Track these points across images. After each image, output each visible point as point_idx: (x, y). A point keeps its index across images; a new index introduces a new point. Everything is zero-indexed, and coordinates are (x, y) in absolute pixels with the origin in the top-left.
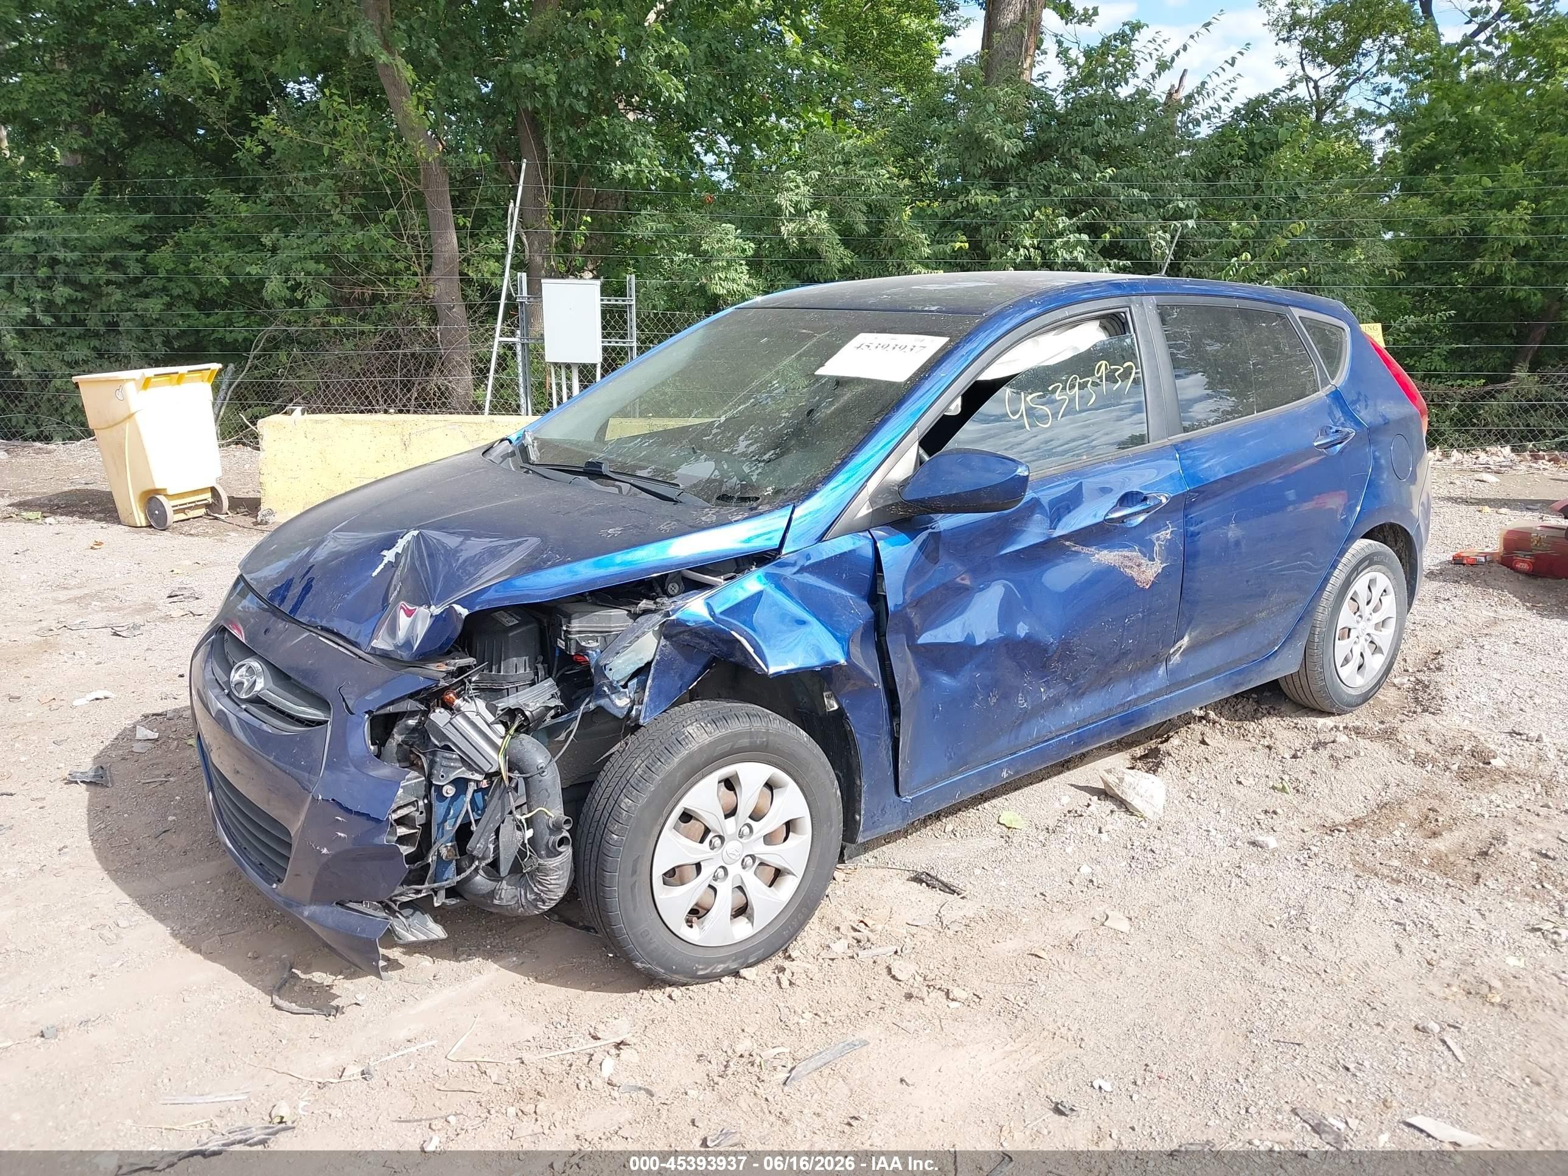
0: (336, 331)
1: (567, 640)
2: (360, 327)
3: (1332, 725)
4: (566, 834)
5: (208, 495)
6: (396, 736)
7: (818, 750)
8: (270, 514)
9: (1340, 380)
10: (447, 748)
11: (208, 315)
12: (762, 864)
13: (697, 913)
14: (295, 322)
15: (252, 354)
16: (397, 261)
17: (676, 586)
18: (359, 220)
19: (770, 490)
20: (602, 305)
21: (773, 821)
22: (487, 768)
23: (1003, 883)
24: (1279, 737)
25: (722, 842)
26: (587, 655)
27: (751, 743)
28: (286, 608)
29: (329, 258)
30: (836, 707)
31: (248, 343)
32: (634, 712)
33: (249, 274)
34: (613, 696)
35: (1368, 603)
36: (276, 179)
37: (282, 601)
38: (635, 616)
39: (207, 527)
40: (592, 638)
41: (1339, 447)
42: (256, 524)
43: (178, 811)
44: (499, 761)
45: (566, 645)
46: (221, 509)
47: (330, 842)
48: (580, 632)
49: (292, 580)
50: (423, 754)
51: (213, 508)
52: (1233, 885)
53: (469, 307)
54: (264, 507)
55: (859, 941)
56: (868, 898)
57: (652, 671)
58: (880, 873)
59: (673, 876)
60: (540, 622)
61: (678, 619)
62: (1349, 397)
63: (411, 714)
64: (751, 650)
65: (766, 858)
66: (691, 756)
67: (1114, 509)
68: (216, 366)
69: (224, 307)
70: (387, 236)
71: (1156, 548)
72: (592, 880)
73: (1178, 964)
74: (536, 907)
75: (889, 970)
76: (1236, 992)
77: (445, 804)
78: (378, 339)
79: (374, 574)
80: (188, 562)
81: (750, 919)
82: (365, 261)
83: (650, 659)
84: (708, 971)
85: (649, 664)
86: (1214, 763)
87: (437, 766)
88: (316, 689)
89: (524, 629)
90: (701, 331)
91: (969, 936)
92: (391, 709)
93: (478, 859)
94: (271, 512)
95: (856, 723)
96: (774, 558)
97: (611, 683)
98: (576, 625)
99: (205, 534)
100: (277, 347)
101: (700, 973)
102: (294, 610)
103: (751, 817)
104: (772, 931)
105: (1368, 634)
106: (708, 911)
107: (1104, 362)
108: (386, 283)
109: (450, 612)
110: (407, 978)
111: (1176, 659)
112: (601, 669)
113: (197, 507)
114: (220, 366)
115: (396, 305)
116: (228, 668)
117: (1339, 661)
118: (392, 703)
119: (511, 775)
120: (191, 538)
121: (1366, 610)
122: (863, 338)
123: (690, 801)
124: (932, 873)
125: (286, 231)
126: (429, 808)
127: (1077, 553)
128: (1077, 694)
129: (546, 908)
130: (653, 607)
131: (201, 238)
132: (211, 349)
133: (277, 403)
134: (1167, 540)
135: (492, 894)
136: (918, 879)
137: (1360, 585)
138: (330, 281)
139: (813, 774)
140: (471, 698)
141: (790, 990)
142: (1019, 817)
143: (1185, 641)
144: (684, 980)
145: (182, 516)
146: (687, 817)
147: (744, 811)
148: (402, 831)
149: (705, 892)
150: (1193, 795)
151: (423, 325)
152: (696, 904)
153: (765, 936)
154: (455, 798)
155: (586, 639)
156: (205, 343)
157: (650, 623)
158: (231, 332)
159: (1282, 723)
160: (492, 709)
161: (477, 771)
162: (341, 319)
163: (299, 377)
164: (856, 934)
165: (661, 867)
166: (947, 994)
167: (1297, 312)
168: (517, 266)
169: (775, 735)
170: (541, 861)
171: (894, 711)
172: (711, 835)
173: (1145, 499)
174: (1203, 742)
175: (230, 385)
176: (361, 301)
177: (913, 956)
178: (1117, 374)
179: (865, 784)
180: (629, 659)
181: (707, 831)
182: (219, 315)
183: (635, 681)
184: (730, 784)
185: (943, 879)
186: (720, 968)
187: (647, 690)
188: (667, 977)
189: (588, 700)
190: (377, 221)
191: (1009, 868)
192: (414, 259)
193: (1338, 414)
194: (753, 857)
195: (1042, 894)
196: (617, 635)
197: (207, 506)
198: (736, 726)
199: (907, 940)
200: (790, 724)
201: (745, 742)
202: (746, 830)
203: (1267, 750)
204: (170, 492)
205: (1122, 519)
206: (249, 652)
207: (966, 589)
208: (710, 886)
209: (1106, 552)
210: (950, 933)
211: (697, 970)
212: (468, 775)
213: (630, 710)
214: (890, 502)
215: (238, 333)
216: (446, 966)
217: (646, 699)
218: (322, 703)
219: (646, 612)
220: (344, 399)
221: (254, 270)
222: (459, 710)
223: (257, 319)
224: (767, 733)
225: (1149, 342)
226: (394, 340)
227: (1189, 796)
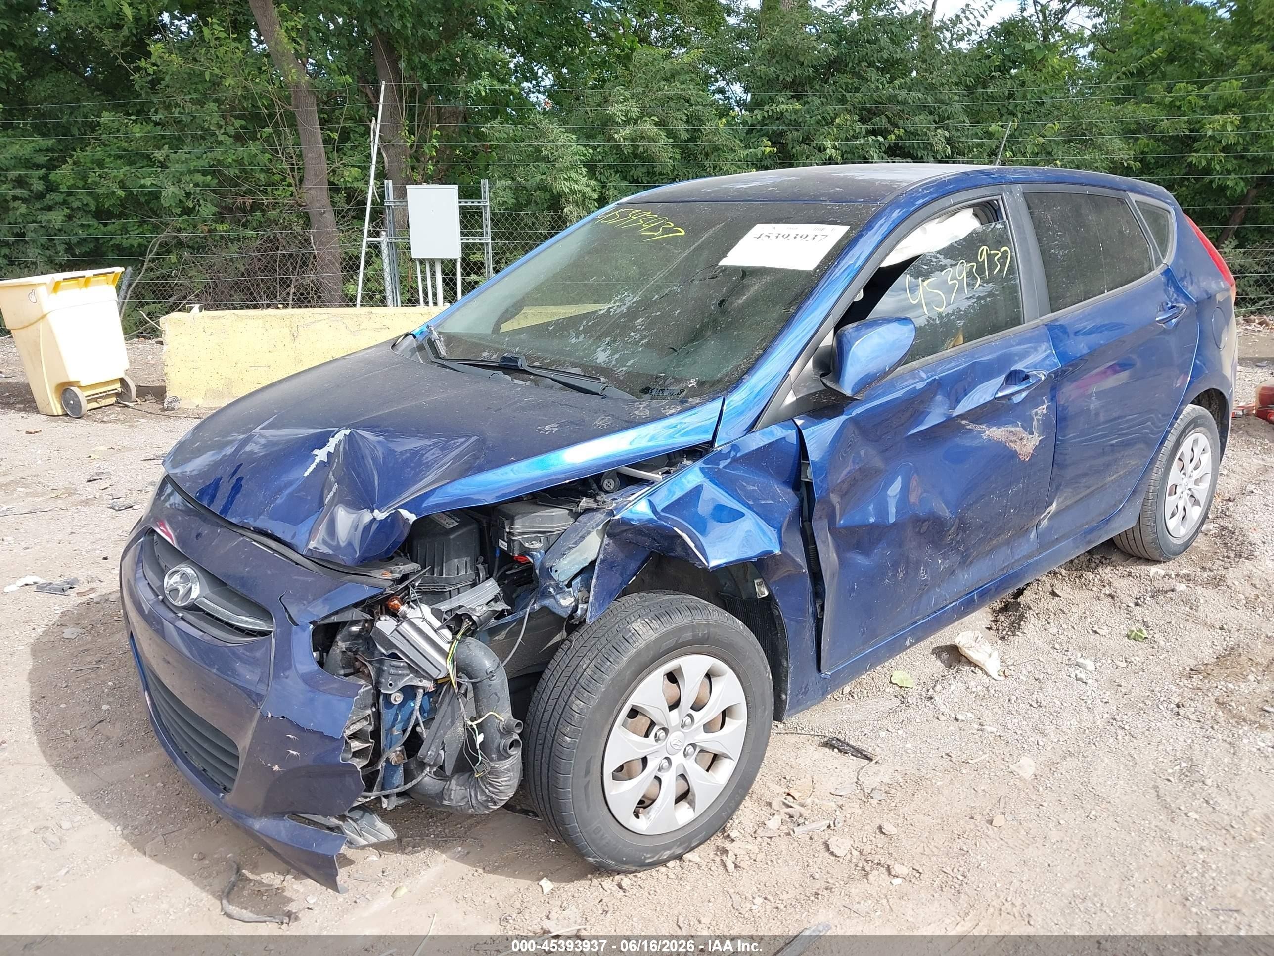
0: (222, 237)
1: (510, 542)
2: (243, 232)
3: (1162, 572)
4: (516, 737)
5: (118, 386)
6: (340, 643)
7: (752, 637)
8: (175, 401)
9: (1169, 259)
10: (394, 656)
11: (105, 225)
12: (702, 751)
13: (644, 804)
14: (185, 229)
15: (149, 257)
16: (274, 174)
17: (612, 482)
18: (239, 138)
19: (693, 383)
20: (460, 207)
21: (711, 712)
22: (434, 673)
23: (909, 745)
24: (1117, 585)
25: (667, 734)
26: (532, 556)
27: (694, 636)
28: (216, 508)
29: (213, 170)
30: (766, 593)
31: (142, 250)
32: (579, 611)
33: (143, 186)
34: (558, 597)
35: (1192, 460)
36: (165, 102)
37: (211, 501)
38: (576, 515)
39: (118, 414)
40: (535, 539)
41: (1173, 320)
42: (163, 410)
43: (111, 699)
44: (447, 667)
45: (509, 546)
46: (130, 397)
47: (282, 759)
48: (523, 533)
49: (220, 479)
50: (370, 662)
51: (122, 396)
52: (1120, 737)
53: (338, 213)
54: (169, 395)
55: (791, 817)
56: (788, 768)
57: (596, 571)
58: (792, 739)
59: (623, 772)
60: (479, 522)
61: (622, 518)
62: (1178, 274)
63: (354, 623)
64: (692, 545)
65: (705, 746)
66: (638, 654)
67: (1001, 389)
68: (119, 270)
69: (120, 216)
70: (263, 152)
71: (1035, 423)
72: (544, 780)
73: (1095, 825)
74: (487, 807)
75: (827, 847)
76: (1159, 855)
77: (393, 711)
78: (259, 242)
79: (306, 474)
80: (103, 448)
81: (692, 804)
82: (246, 174)
83: (593, 558)
84: (655, 859)
85: (593, 563)
86: (1069, 614)
87: (385, 675)
88: (254, 598)
89: (465, 530)
90: (588, 226)
91: (893, 804)
92: (335, 619)
93: (429, 765)
94: (176, 400)
95: (784, 609)
96: (707, 452)
97: (558, 584)
98: (519, 526)
99: (117, 421)
100: (169, 252)
101: (648, 861)
102: (225, 510)
103: (692, 708)
104: (712, 813)
105: (1190, 490)
106: (654, 801)
107: (985, 248)
108: (265, 192)
109: (395, 519)
110: (356, 876)
111: (1045, 523)
112: (547, 572)
113: (108, 396)
114: (123, 269)
115: (274, 212)
116: (161, 573)
117: (1168, 514)
118: (336, 613)
119: (460, 680)
120: (102, 425)
121: (1190, 467)
122: (760, 228)
123: (636, 699)
124: (842, 738)
125: (175, 148)
126: (378, 716)
127: (971, 430)
128: (966, 561)
129: (495, 807)
130: (595, 506)
131: (96, 157)
132: (110, 254)
133: (171, 300)
134: (1044, 415)
135: (441, 795)
136: (829, 744)
137: (1186, 447)
138: (214, 192)
139: (749, 661)
140: (414, 601)
141: (736, 874)
142: (909, 676)
143: (1053, 507)
144: (634, 869)
145: (95, 405)
146: (634, 713)
147: (687, 702)
148: (356, 745)
149: (652, 783)
150: (1057, 646)
151: (297, 229)
152: (644, 796)
153: (706, 819)
154: (402, 705)
155: (530, 540)
156: (104, 249)
157: (592, 523)
158: (127, 239)
159: (1117, 572)
160: (437, 613)
161: (424, 678)
162: (226, 226)
163: (191, 277)
164: (789, 810)
165: (611, 765)
166: (888, 869)
167: (1133, 197)
168: (381, 175)
169: (715, 627)
170: (492, 764)
171: (819, 594)
172: (656, 728)
173: (1027, 377)
174: (1054, 594)
175: (130, 285)
176: (243, 210)
177: (846, 830)
178: (996, 258)
179: (791, 665)
180: (574, 559)
181: (652, 724)
182: (116, 224)
183: (579, 579)
184: (672, 677)
185: (851, 743)
186: (666, 854)
187: (592, 589)
188: (619, 868)
189: (533, 601)
190: (255, 138)
191: (911, 728)
192: (289, 171)
193: (1171, 290)
194: (694, 745)
195: (947, 755)
196: (560, 535)
197: (118, 395)
198: (679, 620)
199: (838, 813)
200: (727, 614)
201: (688, 636)
202: (688, 720)
203: (1110, 599)
204: (82, 384)
205: (1009, 397)
206: (183, 558)
207: (878, 471)
208: (656, 778)
209: (994, 428)
210: (874, 802)
211: (646, 858)
212: (416, 682)
213: (575, 608)
214: (814, 391)
215: (133, 239)
216: (395, 859)
217: (591, 599)
218: (264, 613)
219: (586, 511)
220: (231, 296)
221: (148, 182)
222: (404, 617)
223: (150, 227)
224: (708, 625)
225: (1019, 227)
226: (274, 244)
227: (1053, 647)
